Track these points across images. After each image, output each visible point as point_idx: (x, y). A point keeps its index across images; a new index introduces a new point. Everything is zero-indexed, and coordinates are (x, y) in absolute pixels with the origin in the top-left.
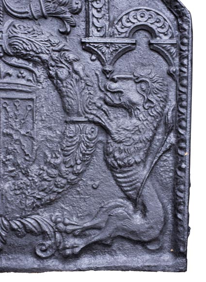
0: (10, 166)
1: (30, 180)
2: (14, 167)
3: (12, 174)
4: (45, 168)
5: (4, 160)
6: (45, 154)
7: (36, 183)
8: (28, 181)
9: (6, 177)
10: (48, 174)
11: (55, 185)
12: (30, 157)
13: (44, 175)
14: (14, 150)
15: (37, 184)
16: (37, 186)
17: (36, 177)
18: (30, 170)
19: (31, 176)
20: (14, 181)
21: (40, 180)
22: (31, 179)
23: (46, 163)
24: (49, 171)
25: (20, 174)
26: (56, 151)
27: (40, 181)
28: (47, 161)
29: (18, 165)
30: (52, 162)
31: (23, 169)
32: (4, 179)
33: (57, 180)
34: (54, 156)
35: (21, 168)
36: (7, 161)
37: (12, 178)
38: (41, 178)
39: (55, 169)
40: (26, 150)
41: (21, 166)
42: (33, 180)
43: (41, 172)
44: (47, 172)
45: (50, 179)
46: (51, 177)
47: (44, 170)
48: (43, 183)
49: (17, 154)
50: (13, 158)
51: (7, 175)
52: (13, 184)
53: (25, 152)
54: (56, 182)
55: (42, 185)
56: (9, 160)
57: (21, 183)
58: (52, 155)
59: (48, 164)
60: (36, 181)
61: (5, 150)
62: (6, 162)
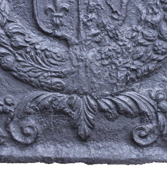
0: (93, 28)
1: (120, 46)
2: (99, 29)
3: (97, 39)
4: (140, 28)
5: (85, 20)
6: (138, 9)
7: (129, 49)
8: (118, 46)
9: (89, 42)
10: (144, 36)
11: (154, 50)
12: (119, 15)
13: (139, 38)
14: (97, 7)
15: (130, 51)
16: (130, 53)
17: (127, 40)
18: (120, 32)
19: (122, 41)
20: (98, 48)
21: (134, 45)
22: (121, 43)
23: (139, 22)
24: (145, 32)
25: (107, 38)
26: (154, 4)
27: (134, 47)
28: (141, 19)
29: (104, 26)
30: (149, 20)
31: (111, 31)
32: (86, 46)
33: (157, 44)
34: (150, 11)
35: (107, 30)
36: (88, 21)
37: (96, 44)
38: (135, 43)
39: (154, 29)
40: (112, 6)
41: (108, 28)
42: (124, 45)
43: (135, 34)
44: (142, 33)
45: (147, 43)
46: (149, 40)
47: (138, 32)
48: (138, 48)
49: (102, 11)
50: (96, 17)
51: (90, 40)
52: (99, 52)
53: (111, 8)
54: (155, 46)
55: (137, 52)
56: (91, 20)
57: (109, 50)
58: (148, 11)
59: (143, 23)
60: (129, 46)
61: (85, 7)
62: (88, 24)
